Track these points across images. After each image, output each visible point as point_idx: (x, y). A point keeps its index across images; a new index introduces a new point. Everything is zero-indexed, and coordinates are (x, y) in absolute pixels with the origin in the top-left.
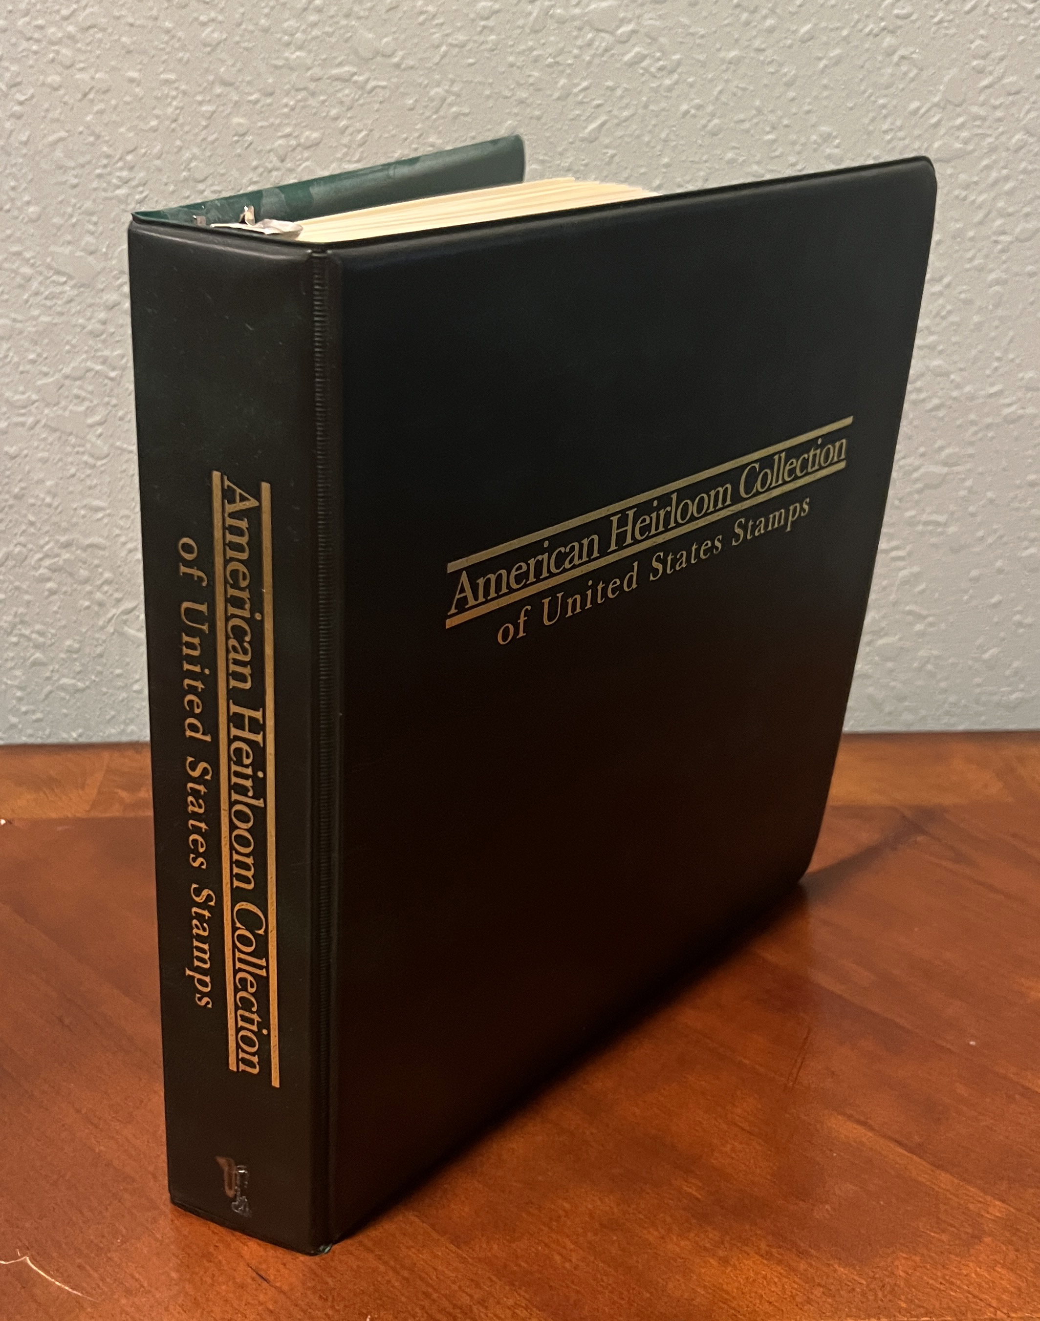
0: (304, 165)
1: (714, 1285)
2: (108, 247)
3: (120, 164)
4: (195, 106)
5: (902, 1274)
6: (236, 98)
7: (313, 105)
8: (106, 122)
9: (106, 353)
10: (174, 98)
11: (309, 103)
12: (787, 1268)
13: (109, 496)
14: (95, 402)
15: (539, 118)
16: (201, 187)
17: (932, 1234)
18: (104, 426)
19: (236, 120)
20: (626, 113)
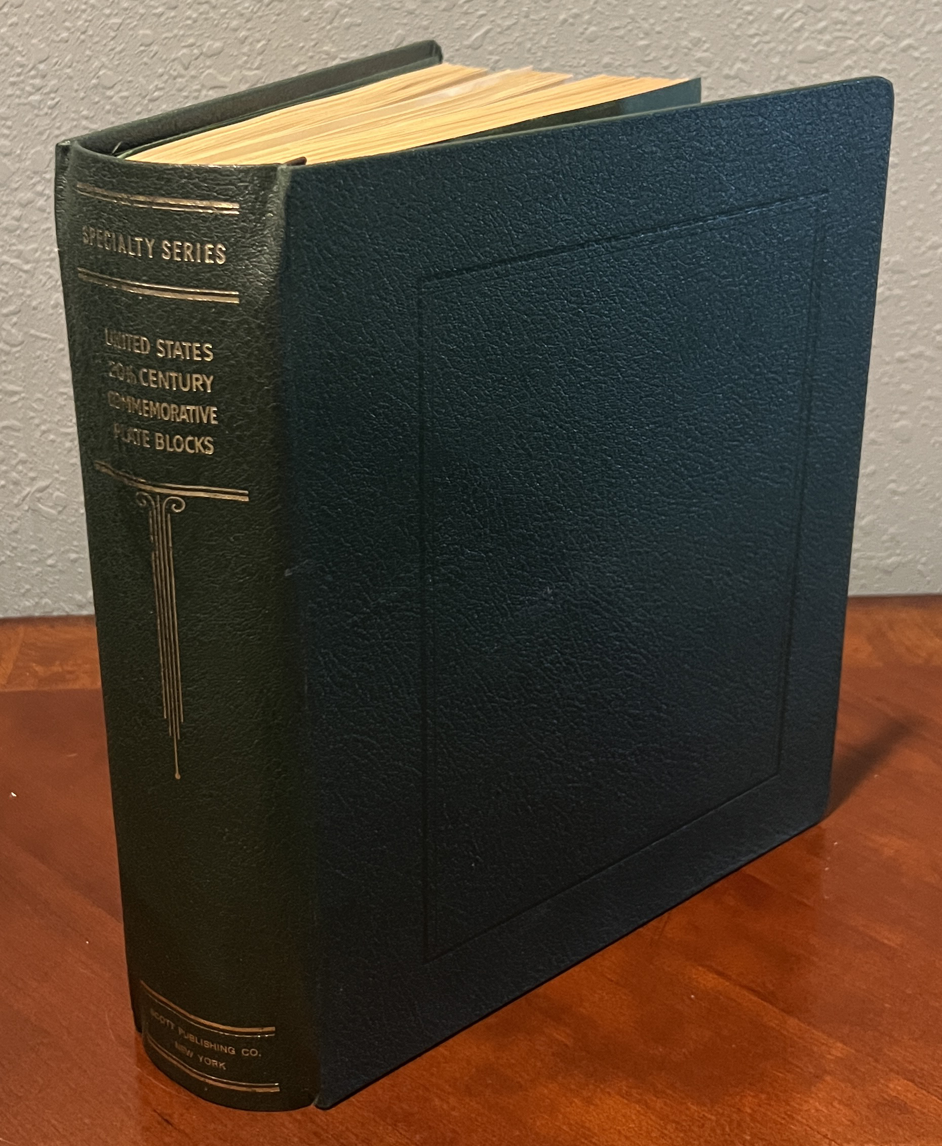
0: (207, 72)
1: (577, 1123)
2: (22, 149)
3: (33, 73)
4: (103, 19)
5: (749, 1111)
6: (142, 11)
7: (215, 17)
8: (19, 34)
9: (21, 247)
10: (84, 11)
11: (211, 15)
12: (644, 1107)
13: (23, 381)
14: (11, 293)
15: (426, 28)
16: (110, 93)
17: (779, 1074)
18: (20, 314)
19: (141, 32)
20: (508, 23)
